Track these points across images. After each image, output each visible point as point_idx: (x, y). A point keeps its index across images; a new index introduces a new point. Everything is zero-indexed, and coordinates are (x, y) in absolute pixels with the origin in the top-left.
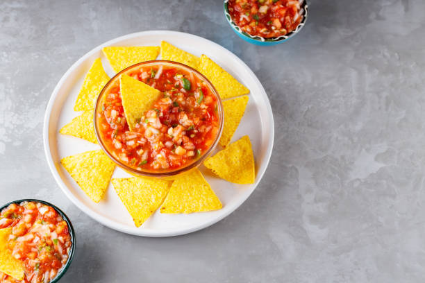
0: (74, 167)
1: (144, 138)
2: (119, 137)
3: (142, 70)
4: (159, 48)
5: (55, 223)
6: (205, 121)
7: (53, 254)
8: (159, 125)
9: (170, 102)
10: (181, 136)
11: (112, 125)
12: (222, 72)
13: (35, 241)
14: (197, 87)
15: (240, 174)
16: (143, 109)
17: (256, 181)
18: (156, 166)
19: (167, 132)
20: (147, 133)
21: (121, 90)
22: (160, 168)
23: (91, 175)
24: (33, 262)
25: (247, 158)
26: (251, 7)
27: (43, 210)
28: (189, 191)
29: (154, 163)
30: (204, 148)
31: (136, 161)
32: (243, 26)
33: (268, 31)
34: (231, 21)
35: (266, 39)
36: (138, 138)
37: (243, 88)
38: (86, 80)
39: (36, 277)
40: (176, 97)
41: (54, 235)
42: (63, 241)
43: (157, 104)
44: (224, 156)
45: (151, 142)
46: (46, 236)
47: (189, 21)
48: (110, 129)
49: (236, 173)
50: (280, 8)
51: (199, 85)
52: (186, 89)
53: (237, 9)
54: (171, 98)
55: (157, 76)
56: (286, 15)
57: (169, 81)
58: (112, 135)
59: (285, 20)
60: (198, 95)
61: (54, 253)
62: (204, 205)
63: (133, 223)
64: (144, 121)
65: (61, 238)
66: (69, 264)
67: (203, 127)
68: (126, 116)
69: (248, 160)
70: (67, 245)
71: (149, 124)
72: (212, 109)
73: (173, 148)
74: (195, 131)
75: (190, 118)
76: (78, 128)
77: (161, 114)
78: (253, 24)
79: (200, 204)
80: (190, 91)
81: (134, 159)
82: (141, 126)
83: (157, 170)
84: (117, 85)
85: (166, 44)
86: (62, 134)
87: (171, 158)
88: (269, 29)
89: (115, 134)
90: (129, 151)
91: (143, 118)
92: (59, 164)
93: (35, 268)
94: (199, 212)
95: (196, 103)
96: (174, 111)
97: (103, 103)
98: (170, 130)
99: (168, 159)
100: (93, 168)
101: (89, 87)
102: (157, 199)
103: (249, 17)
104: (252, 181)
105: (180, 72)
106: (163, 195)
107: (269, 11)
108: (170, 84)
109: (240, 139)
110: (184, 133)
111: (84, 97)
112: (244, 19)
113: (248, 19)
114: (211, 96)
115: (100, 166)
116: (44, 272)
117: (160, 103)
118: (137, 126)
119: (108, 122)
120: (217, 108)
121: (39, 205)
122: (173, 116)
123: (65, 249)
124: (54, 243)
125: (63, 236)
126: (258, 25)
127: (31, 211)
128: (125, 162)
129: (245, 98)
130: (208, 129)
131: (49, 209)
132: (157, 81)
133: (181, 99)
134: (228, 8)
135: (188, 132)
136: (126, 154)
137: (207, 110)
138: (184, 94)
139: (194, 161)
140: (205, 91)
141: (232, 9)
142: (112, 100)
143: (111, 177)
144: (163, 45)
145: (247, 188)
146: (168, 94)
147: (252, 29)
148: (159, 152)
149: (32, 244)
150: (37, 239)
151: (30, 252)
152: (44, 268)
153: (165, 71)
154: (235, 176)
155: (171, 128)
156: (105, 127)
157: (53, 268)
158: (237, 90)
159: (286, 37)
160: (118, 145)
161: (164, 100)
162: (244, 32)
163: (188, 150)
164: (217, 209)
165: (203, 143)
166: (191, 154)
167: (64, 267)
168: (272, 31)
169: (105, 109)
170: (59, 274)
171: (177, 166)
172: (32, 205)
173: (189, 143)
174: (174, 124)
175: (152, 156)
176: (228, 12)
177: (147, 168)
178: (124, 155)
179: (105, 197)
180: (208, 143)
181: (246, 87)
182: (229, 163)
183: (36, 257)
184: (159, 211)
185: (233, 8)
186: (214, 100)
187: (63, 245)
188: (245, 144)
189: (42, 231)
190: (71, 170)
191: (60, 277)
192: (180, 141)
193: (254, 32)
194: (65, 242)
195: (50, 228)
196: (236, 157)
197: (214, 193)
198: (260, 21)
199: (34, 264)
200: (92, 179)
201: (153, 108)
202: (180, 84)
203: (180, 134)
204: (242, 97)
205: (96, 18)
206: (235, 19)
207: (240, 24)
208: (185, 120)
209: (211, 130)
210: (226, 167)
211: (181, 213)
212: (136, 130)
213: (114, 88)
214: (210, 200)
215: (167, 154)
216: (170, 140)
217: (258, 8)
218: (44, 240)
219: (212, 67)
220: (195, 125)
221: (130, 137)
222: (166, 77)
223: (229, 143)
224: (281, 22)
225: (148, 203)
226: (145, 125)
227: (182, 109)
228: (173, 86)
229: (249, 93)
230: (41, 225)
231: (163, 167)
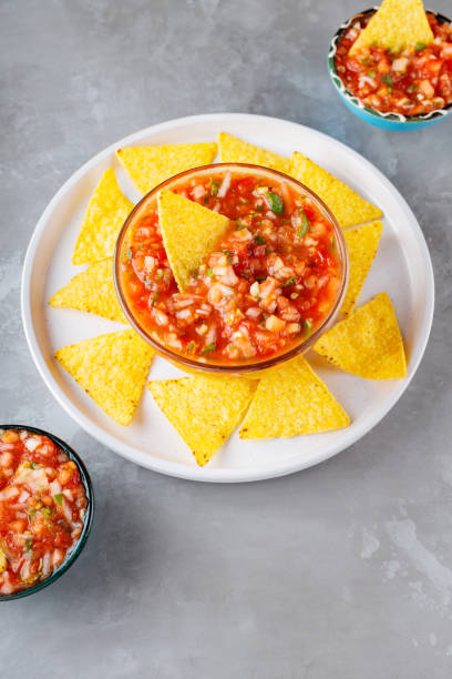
0: (79, 365)
1: (207, 303)
2: (162, 305)
3: (193, 183)
4: (216, 147)
5: (56, 465)
6: (315, 267)
7: (54, 522)
8: (234, 279)
9: (249, 236)
10: (274, 297)
11: (147, 284)
12: (332, 181)
13: (22, 500)
14: (295, 208)
15: (379, 362)
16: (201, 252)
17: (409, 373)
18: (234, 354)
19: (248, 291)
20: (213, 295)
21: (161, 220)
22: (240, 358)
23: (111, 377)
24: (21, 538)
25: (387, 332)
26: (376, 63)
27: (32, 444)
28: (289, 398)
29: (228, 348)
30: (317, 318)
31: (196, 346)
32: (365, 96)
33: (411, 103)
34: (343, 89)
35: (407, 117)
36: (197, 305)
37: (370, 208)
38: (90, 210)
39: (27, 564)
40: (259, 227)
41: (55, 488)
42: (71, 499)
43: (226, 242)
44: (346, 330)
45: (221, 310)
46: (40, 489)
47: (264, 95)
48: (145, 292)
49: (370, 361)
50: (431, 61)
51: (298, 203)
52: (275, 213)
53: (352, 66)
54: (250, 230)
55: (222, 193)
56: (441, 74)
57: (244, 201)
58: (150, 302)
59: (439, 82)
60: (298, 221)
61: (57, 519)
62: (317, 421)
63: (193, 459)
64: (206, 273)
65: (67, 493)
66: (85, 538)
67: (313, 279)
68: (172, 266)
69: (389, 337)
70: (79, 504)
71: (214, 279)
72: (325, 246)
73: (261, 319)
74: (299, 287)
75: (288, 263)
76: (82, 293)
77: (236, 260)
78: (383, 92)
79: (310, 419)
80: (283, 217)
81: (193, 342)
82: (200, 283)
83: (233, 360)
84: (152, 211)
85: (227, 138)
86: (54, 307)
87: (260, 337)
88: (412, 98)
89: (154, 301)
90: (181, 329)
91: (202, 268)
92: (53, 360)
93: (25, 549)
94: (308, 435)
95: (296, 237)
96: (257, 253)
97: (129, 245)
98: (255, 288)
99: (253, 339)
100: (114, 364)
101: (97, 220)
102: (231, 416)
103: (375, 79)
104: (402, 374)
105: (262, 183)
106: (241, 407)
107: (410, 68)
108: (247, 205)
109: (373, 298)
110: (279, 291)
111: (88, 239)
112: (366, 84)
113: (373, 84)
114: (323, 221)
115: (126, 360)
116: (42, 556)
117: (231, 240)
118: (192, 282)
119: (141, 279)
120: (334, 245)
121: (24, 434)
122: (257, 262)
123: (76, 511)
124: (56, 501)
125: (71, 489)
126: (392, 94)
127: (11, 447)
128: (178, 349)
129: (376, 226)
130: (321, 283)
131: (43, 440)
132: (222, 201)
133: (267, 231)
134: (335, 67)
135: (286, 290)
136: (178, 334)
137: (317, 247)
138: (273, 221)
139: (301, 341)
140: (310, 215)
141: (343, 69)
142: (145, 238)
143: (146, 378)
144: (222, 140)
145: (393, 387)
146: (244, 222)
147: (382, 100)
148: (236, 327)
149: (16, 506)
150: (25, 496)
151: (14, 519)
152: (42, 548)
153: (235, 183)
154: (368, 365)
155: (256, 283)
156: (134, 288)
157: (58, 547)
158: (360, 211)
159: (445, 112)
160: (162, 319)
161: (237, 234)
162: (368, 107)
163: (289, 322)
164: (340, 427)
165: (314, 308)
166: (295, 328)
167: (77, 543)
168: (418, 103)
169: (133, 256)
170: (68, 558)
171: (270, 352)
172: (12, 435)
173: (289, 309)
174: (261, 276)
175: (223, 336)
176: (337, 72)
177: (215, 359)
178: (173, 336)
179: (139, 414)
180: (324, 308)
181: (376, 207)
182: (355, 344)
183: (25, 529)
184: (237, 436)
185: (346, 66)
186: (329, 229)
187: (72, 504)
188: (381, 309)
189: (35, 480)
190: (75, 369)
191: (70, 563)
192: (274, 306)
193: (386, 107)
194: (75, 499)
195: (48, 475)
196: (368, 332)
197: (333, 398)
198: (395, 86)
199: (23, 542)
200: (114, 383)
201: (219, 249)
202: (264, 204)
203: (271, 293)
204: (371, 225)
205: (98, 100)
206: (349, 86)
207: (360, 93)
208: (278, 267)
209: (327, 283)
210: (351, 350)
211: (277, 437)
212: (191, 290)
213: (146, 218)
214: (328, 411)
215: (252, 331)
216: (255, 305)
217: (390, 63)
218: (37, 497)
219: (313, 175)
220: (298, 276)
221: (181, 304)
222: (238, 194)
223: (353, 307)
224: (433, 85)
225: (216, 423)
226: (207, 281)
227: (271, 248)
228: (253, 209)
229: (382, 217)
230: (29, 470)
231: (246, 355)
